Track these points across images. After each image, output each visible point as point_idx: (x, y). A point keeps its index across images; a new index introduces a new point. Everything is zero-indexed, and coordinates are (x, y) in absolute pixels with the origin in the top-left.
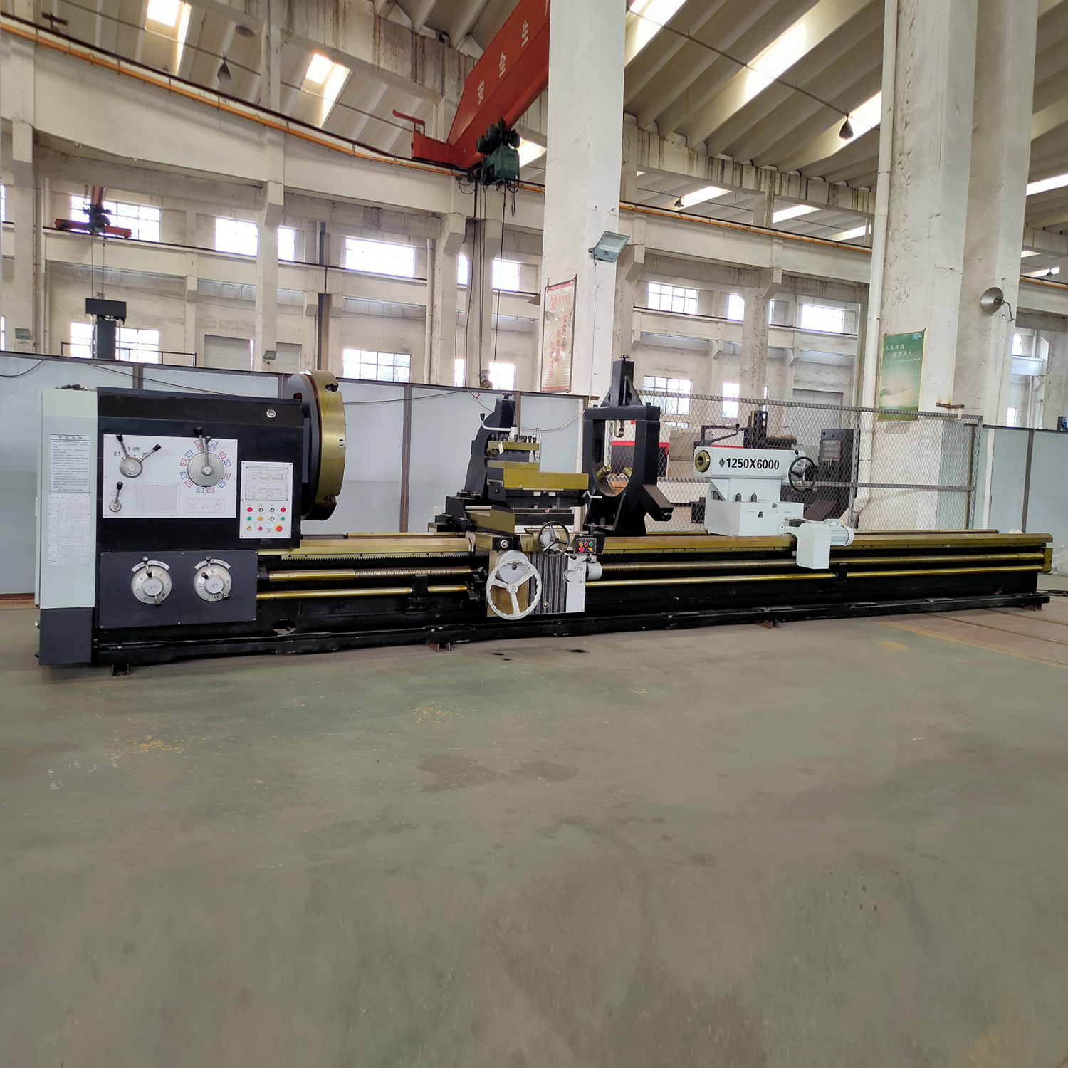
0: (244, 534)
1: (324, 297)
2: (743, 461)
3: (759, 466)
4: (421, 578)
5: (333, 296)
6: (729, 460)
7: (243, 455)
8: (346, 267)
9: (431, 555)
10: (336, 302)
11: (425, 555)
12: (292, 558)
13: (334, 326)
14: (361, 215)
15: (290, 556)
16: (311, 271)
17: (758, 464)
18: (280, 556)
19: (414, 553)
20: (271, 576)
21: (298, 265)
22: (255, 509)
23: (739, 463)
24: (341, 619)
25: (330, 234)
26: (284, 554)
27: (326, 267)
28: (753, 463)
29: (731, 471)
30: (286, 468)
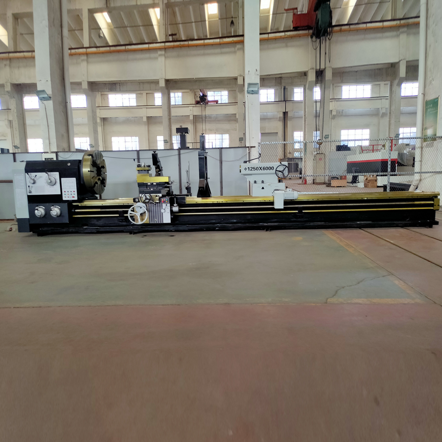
0: (64, 199)
1: (286, 113)
2: (256, 168)
3: (264, 169)
4: (120, 212)
5: (288, 112)
6: (249, 168)
7: (61, 177)
8: (295, 100)
9: (125, 204)
10: (290, 115)
11: (123, 204)
12: (82, 205)
13: (289, 123)
14: (274, 81)
15: (81, 205)
16: (280, 104)
17: (263, 168)
18: (78, 205)
19: (119, 204)
20: (76, 211)
21: (275, 102)
22: (66, 191)
23: (254, 169)
24: (101, 224)
25: (287, 88)
26: (80, 204)
27: (286, 101)
28: (261, 168)
29: (250, 172)
30: (74, 180)
